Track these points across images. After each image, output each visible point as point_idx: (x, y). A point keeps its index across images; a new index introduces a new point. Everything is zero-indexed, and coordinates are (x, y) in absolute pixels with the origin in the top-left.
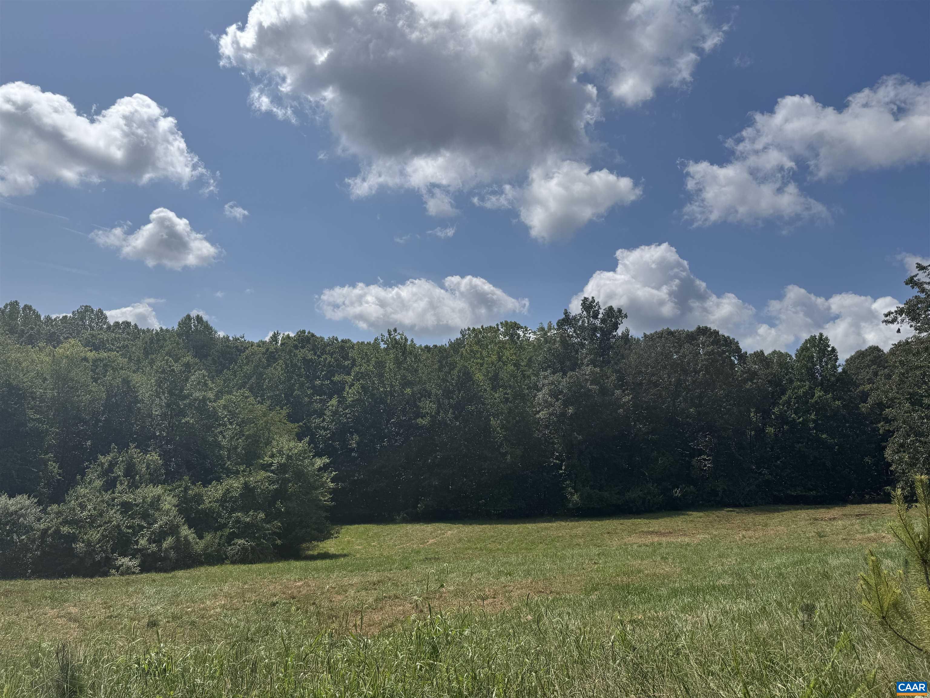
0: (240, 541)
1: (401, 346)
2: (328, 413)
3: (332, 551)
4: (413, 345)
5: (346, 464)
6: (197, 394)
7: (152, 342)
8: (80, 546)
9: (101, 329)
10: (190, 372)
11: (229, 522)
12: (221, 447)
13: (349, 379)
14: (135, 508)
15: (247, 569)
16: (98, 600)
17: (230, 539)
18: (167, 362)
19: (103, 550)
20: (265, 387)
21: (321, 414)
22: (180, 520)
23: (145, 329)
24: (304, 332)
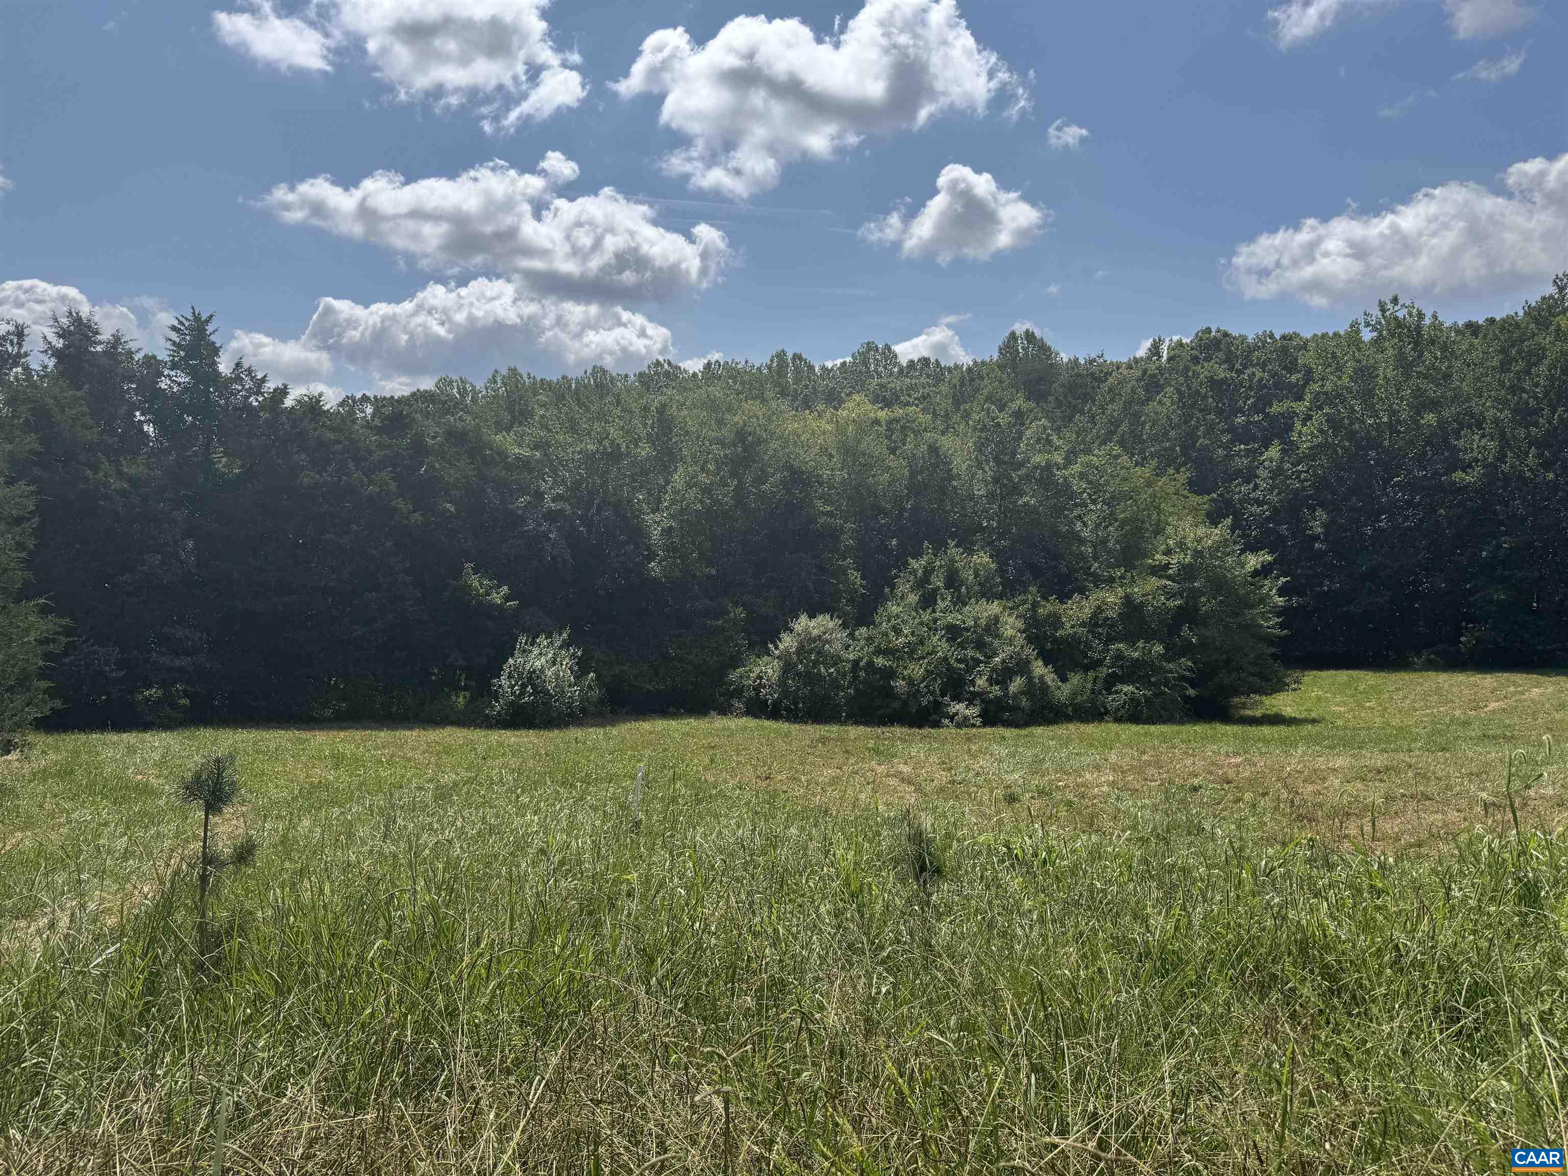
0: (1127, 688)
1: (1409, 330)
2: (1261, 472)
3: (1289, 711)
4: (1437, 326)
5: (1303, 563)
6: (1038, 459)
7: (962, 384)
8: (900, 685)
9: (891, 374)
10: (1024, 424)
11: (1105, 658)
12: (1082, 541)
13: (1301, 407)
14: (966, 634)
15: (1142, 732)
16: (934, 759)
17: (1110, 682)
18: (988, 413)
19: (929, 692)
20: (1145, 437)
21: (1249, 476)
22: (1030, 652)
23: (952, 365)
24: (1209, 330)
